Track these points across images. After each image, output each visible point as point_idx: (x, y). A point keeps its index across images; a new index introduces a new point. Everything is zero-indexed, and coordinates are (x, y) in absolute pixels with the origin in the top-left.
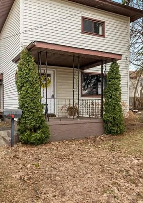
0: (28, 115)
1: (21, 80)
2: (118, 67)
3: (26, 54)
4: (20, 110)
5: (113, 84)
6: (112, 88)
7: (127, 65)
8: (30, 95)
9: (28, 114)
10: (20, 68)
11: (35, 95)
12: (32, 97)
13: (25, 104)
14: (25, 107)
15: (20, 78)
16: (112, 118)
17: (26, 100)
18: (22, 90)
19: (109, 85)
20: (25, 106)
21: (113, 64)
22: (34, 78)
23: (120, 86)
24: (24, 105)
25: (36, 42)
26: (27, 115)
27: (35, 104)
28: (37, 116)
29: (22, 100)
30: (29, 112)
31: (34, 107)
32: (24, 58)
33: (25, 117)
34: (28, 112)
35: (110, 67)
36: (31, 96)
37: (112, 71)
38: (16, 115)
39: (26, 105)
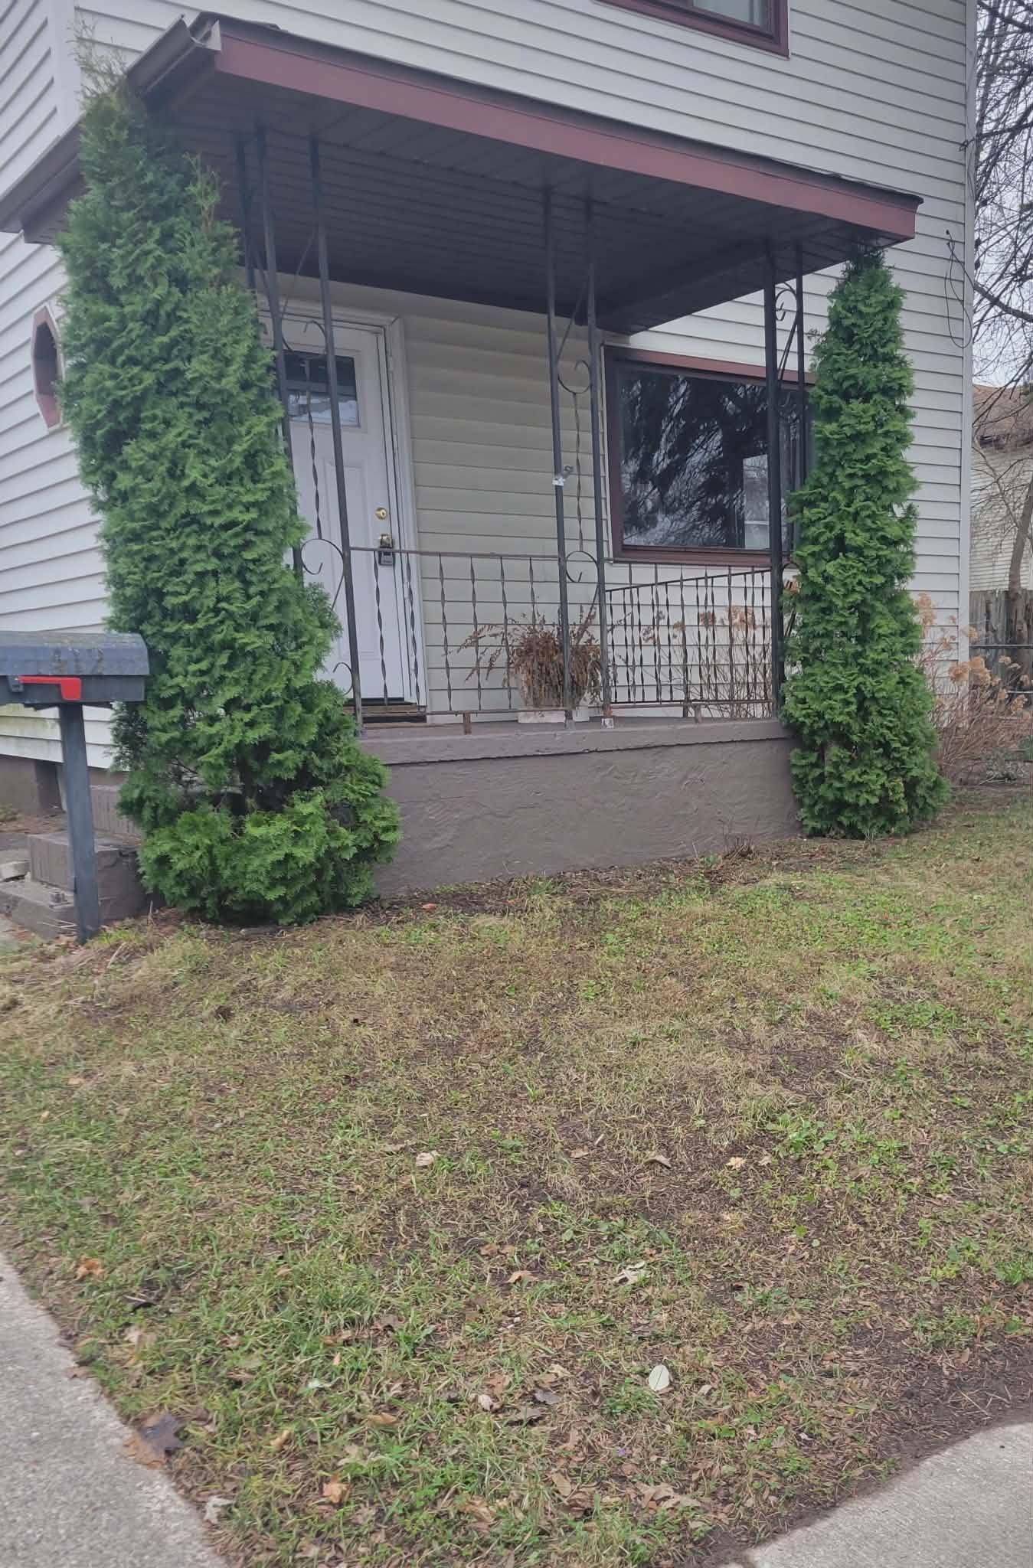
0: (202, 673)
1: (114, 377)
2: (893, 305)
3: (129, 142)
4: (132, 641)
5: (859, 438)
6: (849, 471)
7: (956, 309)
8: (206, 508)
9: (204, 665)
10: (90, 263)
11: (247, 507)
12: (226, 527)
13: (170, 588)
14: (168, 614)
15: (97, 352)
16: (847, 703)
17: (174, 545)
18: (125, 466)
19: (826, 442)
20: (170, 602)
21: (852, 275)
22: (228, 362)
23: (908, 455)
24: (160, 595)
25: (216, 29)
26: (196, 680)
27: (252, 590)
28: (277, 688)
29: (136, 547)
30: (209, 650)
31: (249, 606)
32: (120, 172)
33: (181, 693)
34: (197, 653)
35: (830, 297)
36: (215, 513)
37: (842, 331)
38: (100, 677)
39: (177, 594)
